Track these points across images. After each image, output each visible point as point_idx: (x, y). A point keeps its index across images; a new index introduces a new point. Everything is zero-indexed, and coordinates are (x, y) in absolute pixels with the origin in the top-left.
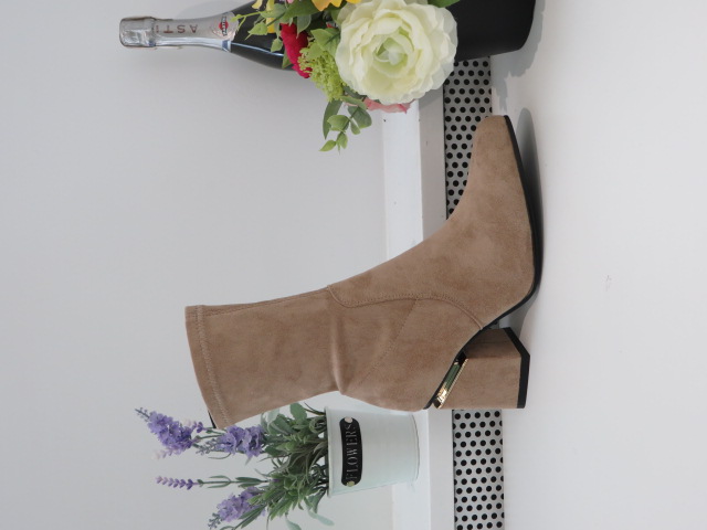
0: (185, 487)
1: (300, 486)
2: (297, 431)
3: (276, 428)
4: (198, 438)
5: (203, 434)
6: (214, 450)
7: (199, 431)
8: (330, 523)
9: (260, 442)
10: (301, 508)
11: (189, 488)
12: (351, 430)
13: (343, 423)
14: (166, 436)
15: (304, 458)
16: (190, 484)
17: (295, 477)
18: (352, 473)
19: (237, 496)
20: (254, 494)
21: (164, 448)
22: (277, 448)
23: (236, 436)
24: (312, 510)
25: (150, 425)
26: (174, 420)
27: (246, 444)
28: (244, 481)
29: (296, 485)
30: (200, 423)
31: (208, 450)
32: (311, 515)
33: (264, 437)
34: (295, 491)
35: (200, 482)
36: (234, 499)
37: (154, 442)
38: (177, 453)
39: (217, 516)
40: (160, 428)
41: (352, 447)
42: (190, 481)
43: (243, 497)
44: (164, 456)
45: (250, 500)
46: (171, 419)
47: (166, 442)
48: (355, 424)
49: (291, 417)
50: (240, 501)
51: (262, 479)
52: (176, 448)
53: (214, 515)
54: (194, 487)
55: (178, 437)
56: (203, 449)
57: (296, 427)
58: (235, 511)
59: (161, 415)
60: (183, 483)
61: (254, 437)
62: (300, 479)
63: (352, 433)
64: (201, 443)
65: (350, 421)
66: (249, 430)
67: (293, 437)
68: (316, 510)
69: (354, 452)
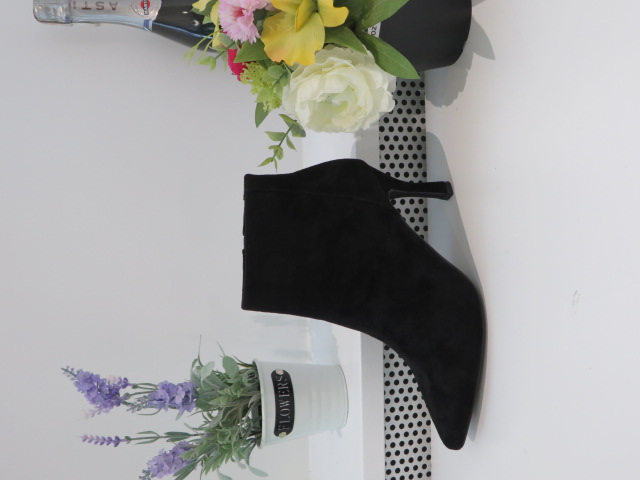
0: (112, 444)
1: (234, 439)
2: (230, 385)
3: (209, 383)
4: (128, 396)
5: (129, 390)
6: (146, 407)
7: (124, 387)
8: (264, 474)
9: (193, 397)
10: (233, 460)
11: (116, 445)
12: (283, 382)
13: (274, 375)
14: (94, 394)
15: (236, 411)
16: (117, 441)
17: (228, 431)
18: (285, 424)
19: (168, 452)
20: (186, 449)
21: (92, 407)
22: (210, 403)
23: (168, 392)
24: (243, 461)
25: (77, 384)
26: (101, 377)
27: (179, 400)
28: (173, 436)
29: (230, 438)
30: (126, 379)
31: (139, 408)
32: (243, 466)
33: (196, 393)
34: (229, 445)
35: (128, 439)
36: (165, 455)
37: (81, 401)
38: (108, 412)
39: (147, 473)
40: (87, 386)
41: (285, 399)
42: (117, 438)
43: (174, 453)
44: (93, 415)
45: (183, 454)
46: (97, 377)
47: (93, 401)
48: (286, 376)
49: (223, 371)
50: (172, 457)
51: (191, 432)
52: (105, 406)
53: (144, 471)
54: (121, 444)
55: (107, 394)
56: (133, 407)
57: (229, 381)
58: (166, 467)
59: (87, 373)
60: (110, 440)
61: (187, 392)
62: (233, 432)
63: (283, 385)
64: (131, 400)
65: (281, 373)
66: (181, 385)
67: (227, 390)
68: (248, 462)
69: (286, 403)
